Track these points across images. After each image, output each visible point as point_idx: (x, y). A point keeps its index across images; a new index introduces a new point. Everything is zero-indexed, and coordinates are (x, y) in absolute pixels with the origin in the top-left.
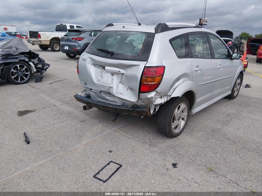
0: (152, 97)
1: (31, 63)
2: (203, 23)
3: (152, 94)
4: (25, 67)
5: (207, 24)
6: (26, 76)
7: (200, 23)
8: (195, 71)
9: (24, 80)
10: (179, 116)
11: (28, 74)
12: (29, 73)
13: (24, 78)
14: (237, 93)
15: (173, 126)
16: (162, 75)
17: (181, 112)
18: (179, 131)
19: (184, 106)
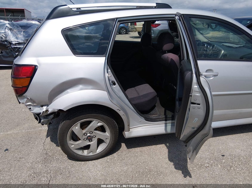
15: (73, 146)
16: (30, 77)
17: (93, 130)
18: (91, 154)
19: (99, 124)
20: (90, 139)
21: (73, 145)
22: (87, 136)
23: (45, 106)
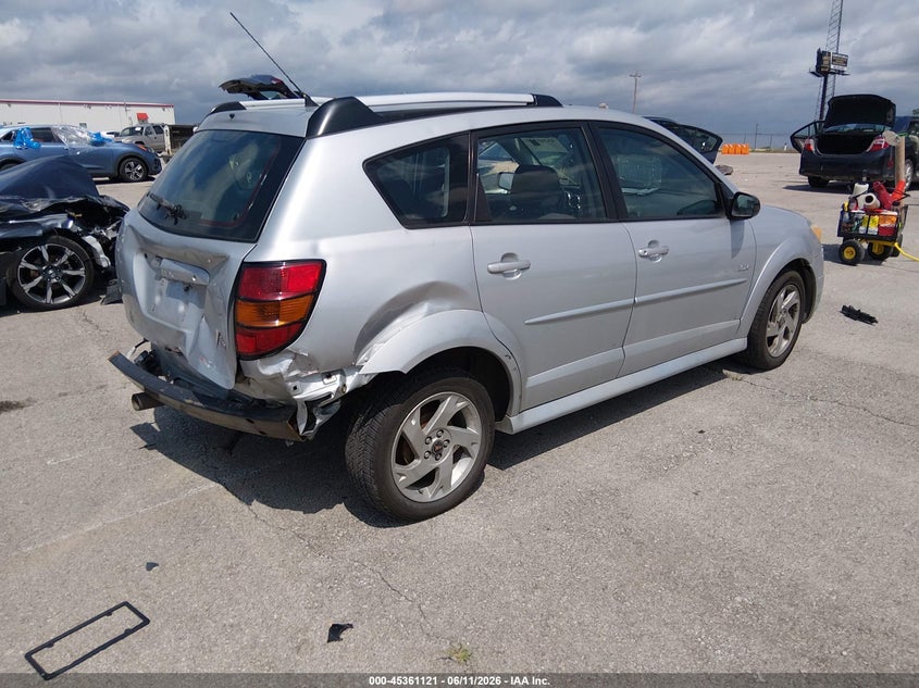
0: (279, 376)
1: (90, 239)
2: (832, 67)
3: (280, 366)
4: (69, 253)
5: (845, 69)
6: (73, 281)
7: (819, 66)
8: (491, 272)
9: (67, 294)
10: (434, 440)
11: (78, 278)
12: (81, 272)
13: (67, 288)
14: (785, 343)
15: (403, 478)
16: (312, 294)
17: (445, 425)
18: (441, 495)
19: (459, 405)
20: (437, 452)
21: (402, 475)
22: (430, 445)
23: (335, 373)
